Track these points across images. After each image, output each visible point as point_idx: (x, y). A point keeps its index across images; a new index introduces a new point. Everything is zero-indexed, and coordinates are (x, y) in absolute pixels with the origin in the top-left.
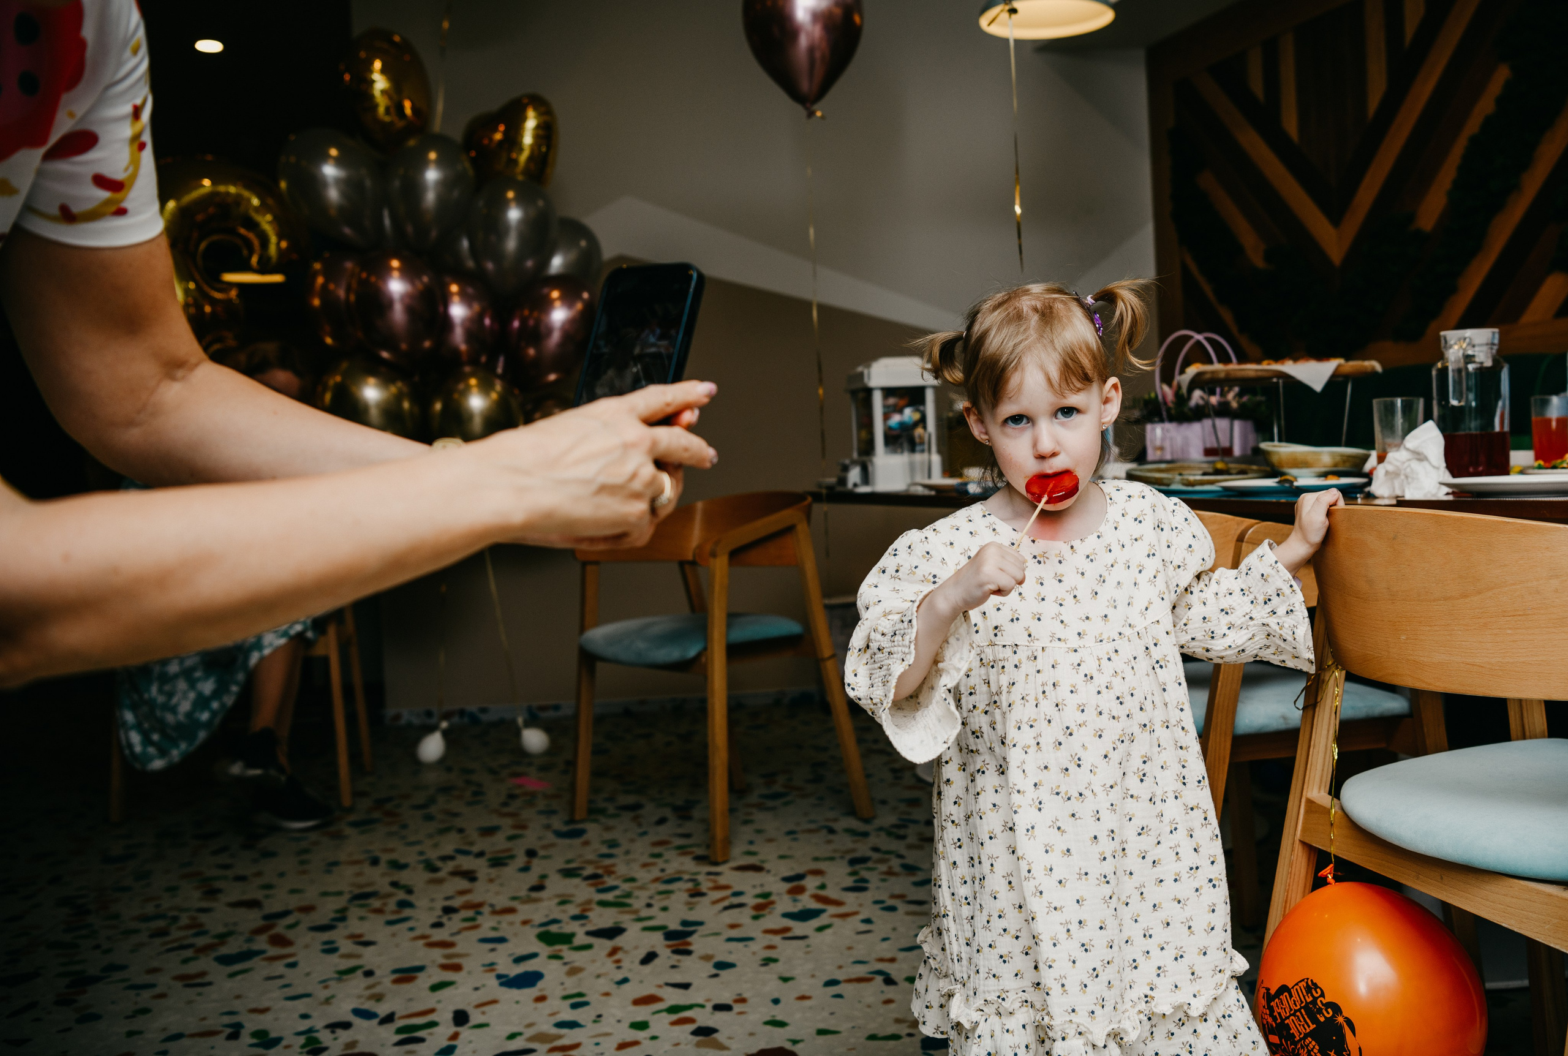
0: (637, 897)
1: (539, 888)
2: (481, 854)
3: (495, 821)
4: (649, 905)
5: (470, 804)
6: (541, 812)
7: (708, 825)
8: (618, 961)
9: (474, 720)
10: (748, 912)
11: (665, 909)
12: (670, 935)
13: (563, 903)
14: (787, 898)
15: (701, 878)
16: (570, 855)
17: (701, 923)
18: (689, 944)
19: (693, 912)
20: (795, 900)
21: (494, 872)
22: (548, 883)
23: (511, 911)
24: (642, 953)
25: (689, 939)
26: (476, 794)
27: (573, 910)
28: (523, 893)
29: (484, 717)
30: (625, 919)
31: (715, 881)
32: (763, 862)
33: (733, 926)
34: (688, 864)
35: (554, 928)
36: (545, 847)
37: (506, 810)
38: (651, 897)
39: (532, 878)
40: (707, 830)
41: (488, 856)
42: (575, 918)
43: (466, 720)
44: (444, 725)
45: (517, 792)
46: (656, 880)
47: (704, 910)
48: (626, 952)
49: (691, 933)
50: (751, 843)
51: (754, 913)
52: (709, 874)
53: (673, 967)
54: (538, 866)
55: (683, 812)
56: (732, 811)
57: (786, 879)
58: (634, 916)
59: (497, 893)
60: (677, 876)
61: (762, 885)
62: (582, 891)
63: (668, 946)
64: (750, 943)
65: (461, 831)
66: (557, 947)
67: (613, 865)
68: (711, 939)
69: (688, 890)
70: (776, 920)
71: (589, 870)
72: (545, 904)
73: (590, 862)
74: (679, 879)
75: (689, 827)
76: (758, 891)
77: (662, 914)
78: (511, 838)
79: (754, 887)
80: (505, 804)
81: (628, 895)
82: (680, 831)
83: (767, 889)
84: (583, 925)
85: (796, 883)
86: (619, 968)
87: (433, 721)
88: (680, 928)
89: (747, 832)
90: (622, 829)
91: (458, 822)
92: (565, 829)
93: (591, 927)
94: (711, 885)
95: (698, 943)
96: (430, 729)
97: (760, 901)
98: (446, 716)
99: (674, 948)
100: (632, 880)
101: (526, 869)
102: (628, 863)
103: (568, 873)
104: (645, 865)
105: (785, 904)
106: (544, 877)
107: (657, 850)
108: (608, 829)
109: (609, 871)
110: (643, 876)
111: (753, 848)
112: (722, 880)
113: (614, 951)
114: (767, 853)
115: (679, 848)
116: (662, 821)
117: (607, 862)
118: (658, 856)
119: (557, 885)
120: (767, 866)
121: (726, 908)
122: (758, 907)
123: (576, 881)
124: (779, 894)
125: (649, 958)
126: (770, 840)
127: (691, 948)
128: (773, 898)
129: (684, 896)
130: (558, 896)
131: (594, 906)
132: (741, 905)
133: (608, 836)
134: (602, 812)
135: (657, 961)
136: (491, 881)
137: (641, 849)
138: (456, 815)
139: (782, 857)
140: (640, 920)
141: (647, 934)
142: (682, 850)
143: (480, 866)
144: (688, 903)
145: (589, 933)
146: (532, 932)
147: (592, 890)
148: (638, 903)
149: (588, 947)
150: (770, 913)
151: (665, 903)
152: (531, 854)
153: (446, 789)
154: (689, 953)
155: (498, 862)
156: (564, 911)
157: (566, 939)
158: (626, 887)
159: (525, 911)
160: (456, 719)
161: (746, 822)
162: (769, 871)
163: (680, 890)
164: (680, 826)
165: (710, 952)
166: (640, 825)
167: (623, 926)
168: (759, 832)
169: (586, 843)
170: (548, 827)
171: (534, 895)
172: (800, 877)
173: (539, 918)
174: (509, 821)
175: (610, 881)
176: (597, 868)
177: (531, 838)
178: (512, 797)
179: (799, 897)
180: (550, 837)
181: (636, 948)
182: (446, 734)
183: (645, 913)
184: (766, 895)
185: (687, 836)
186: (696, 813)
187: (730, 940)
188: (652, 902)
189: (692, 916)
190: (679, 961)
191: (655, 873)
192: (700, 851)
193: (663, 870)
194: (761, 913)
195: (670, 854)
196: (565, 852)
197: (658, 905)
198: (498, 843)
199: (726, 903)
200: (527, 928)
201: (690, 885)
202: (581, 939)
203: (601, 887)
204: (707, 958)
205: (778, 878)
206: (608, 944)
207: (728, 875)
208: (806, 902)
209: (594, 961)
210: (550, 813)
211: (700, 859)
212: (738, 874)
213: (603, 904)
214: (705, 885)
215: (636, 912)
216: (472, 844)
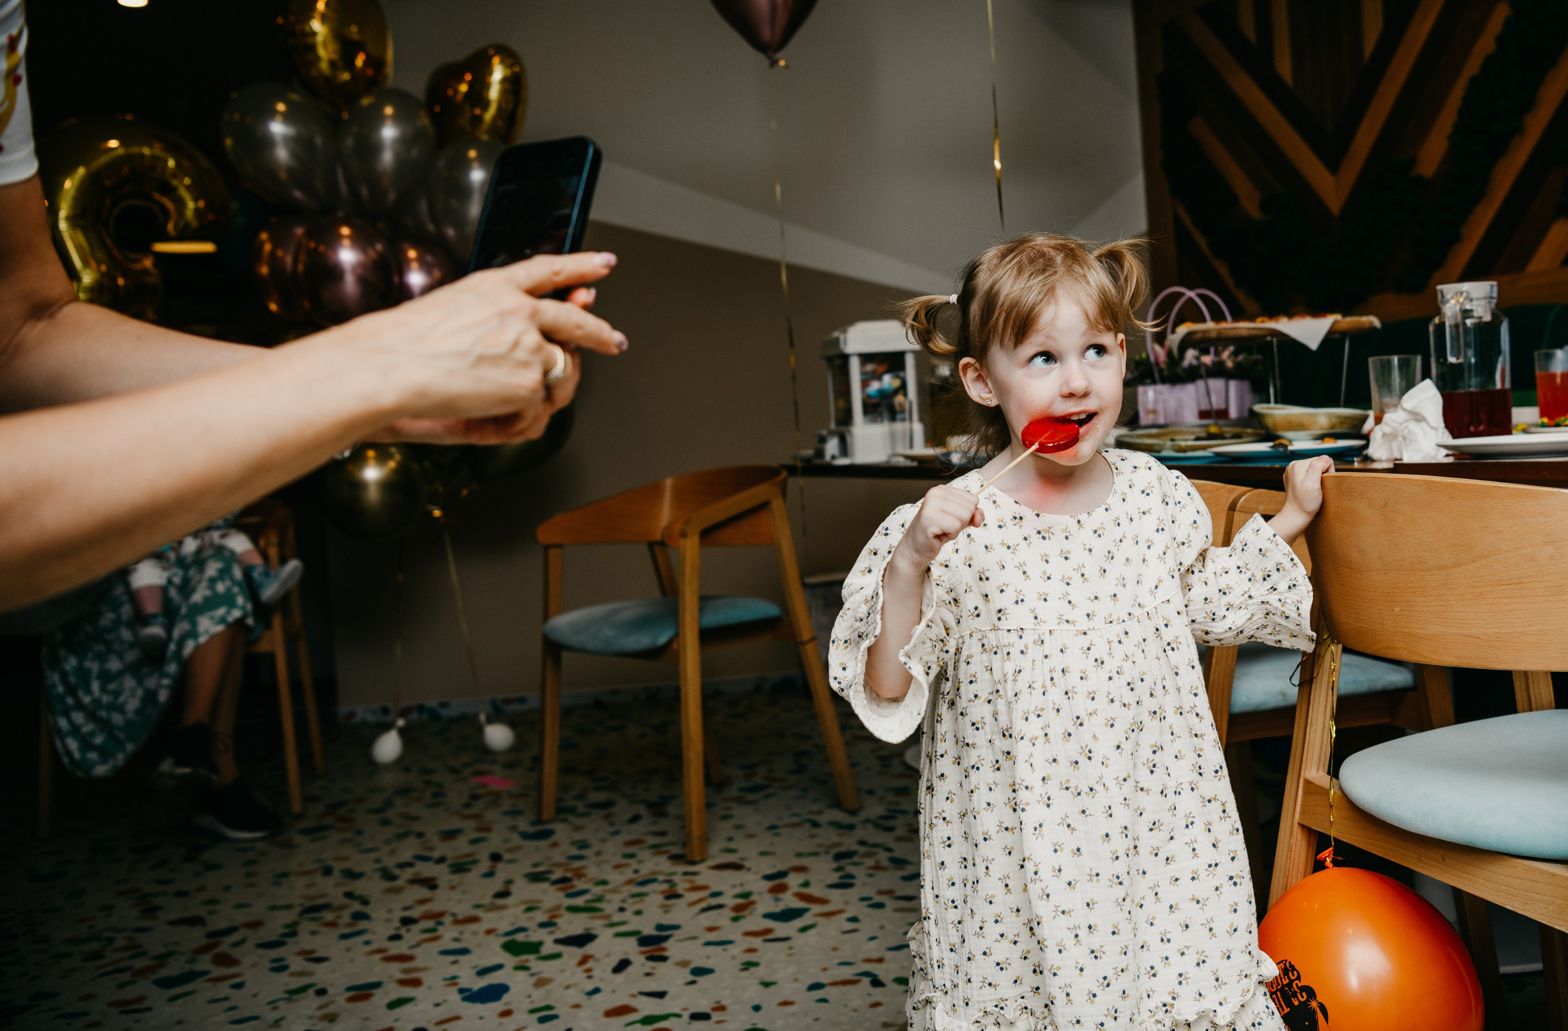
0: (609, 901)
1: (504, 894)
2: (441, 860)
3: (456, 823)
4: (622, 910)
5: (430, 806)
6: (506, 813)
7: (683, 820)
8: (589, 970)
9: (434, 715)
10: (727, 913)
11: (638, 913)
12: (644, 941)
13: (529, 909)
14: (768, 897)
15: (677, 879)
16: (537, 858)
17: (676, 927)
18: (664, 949)
19: (669, 916)
20: (777, 900)
21: (455, 878)
22: (513, 888)
23: (474, 919)
24: (614, 961)
25: (665, 945)
26: (436, 795)
27: (541, 917)
28: (487, 900)
29: (445, 713)
30: (596, 925)
31: (691, 882)
32: (742, 859)
33: (711, 929)
34: (663, 864)
35: (520, 937)
36: (511, 850)
37: (468, 812)
38: (624, 901)
39: (496, 884)
40: (683, 828)
41: (449, 862)
42: (543, 925)
43: (425, 716)
44: (401, 722)
45: (480, 791)
46: (629, 882)
47: (681, 913)
48: (597, 960)
49: (666, 938)
50: (730, 839)
51: (733, 914)
52: (686, 874)
53: (648, 974)
54: (503, 871)
55: (658, 809)
56: (709, 806)
57: (768, 878)
58: (605, 922)
59: (460, 901)
60: (651, 877)
61: (742, 885)
62: (550, 896)
63: (643, 953)
64: (728, 947)
65: (420, 835)
66: (524, 957)
67: (583, 868)
68: (688, 943)
69: (663, 892)
70: (754, 921)
71: (558, 874)
72: (511, 911)
73: (558, 865)
74: (653, 881)
75: (664, 824)
76: (738, 890)
77: (636, 918)
78: (474, 842)
79: (734, 886)
80: (467, 805)
81: (600, 899)
82: (655, 829)
83: (746, 889)
84: (551, 933)
85: (777, 880)
86: (590, 977)
87: (389, 718)
88: (655, 933)
89: (725, 828)
90: (593, 828)
91: (418, 826)
92: (532, 830)
93: (559, 935)
94: (687, 885)
95: (674, 948)
96: (386, 727)
97: (740, 901)
98: (404, 713)
99: (649, 954)
100: (604, 883)
101: (490, 874)
102: (598, 865)
103: (536, 877)
104: (617, 867)
105: (766, 904)
106: (509, 882)
107: (631, 850)
108: (578, 828)
109: (579, 874)
110: (616, 878)
111: (732, 845)
112: (699, 881)
113: (585, 959)
114: (747, 850)
115: (653, 847)
116: (635, 819)
117: (577, 864)
118: (632, 856)
119: (523, 890)
120: (747, 864)
121: (704, 910)
122: (738, 908)
123: (544, 885)
124: (760, 894)
125: (622, 965)
126: (750, 836)
127: (666, 954)
128: (753, 898)
129: (659, 899)
130: (525, 902)
131: (563, 912)
132: (719, 907)
133: (578, 836)
134: (572, 810)
135: (630, 970)
136: (453, 888)
137: (613, 849)
138: (415, 818)
139: (763, 854)
140: (612, 925)
141: (619, 940)
142: (657, 849)
143: (441, 872)
144: (663, 906)
145: (558, 941)
146: (497, 942)
147: (561, 894)
148: (610, 907)
149: (557, 956)
150: (751, 914)
151: (638, 907)
152: (496, 858)
153: (404, 791)
154: (664, 959)
155: (460, 868)
156: (531, 919)
157: (534, 948)
158: (598, 890)
159: (489, 919)
160: (414, 716)
161: (725, 818)
162: (749, 869)
163: (654, 892)
164: (654, 823)
165: (687, 958)
166: (612, 824)
167: (594, 932)
168: (738, 827)
169: (555, 845)
170: (513, 828)
171: (500, 902)
172: (782, 874)
173: (504, 926)
174: (471, 824)
175: (580, 885)
176: (567, 870)
177: (495, 842)
178: (475, 797)
179: (781, 896)
180: (516, 839)
181: (608, 955)
182: (402, 732)
183: (618, 917)
184: (746, 895)
185: (662, 834)
186: (672, 809)
187: (708, 944)
188: (625, 905)
189: (667, 920)
190: (653, 968)
191: (629, 874)
192: (675, 850)
193: (636, 871)
194: (741, 914)
195: (644, 854)
196: (533, 854)
197: (631, 908)
198: (460, 846)
199: (703, 905)
200: (491, 937)
201: (665, 887)
202: (549, 948)
203: (570, 891)
204: (683, 964)
205: (759, 876)
206: (577, 952)
207: (705, 875)
208: (789, 901)
209: (563, 971)
210: (515, 813)
211: (676, 858)
212: (716, 872)
213: (573, 909)
214: (681, 886)
215: (608, 917)
216: (431, 849)
